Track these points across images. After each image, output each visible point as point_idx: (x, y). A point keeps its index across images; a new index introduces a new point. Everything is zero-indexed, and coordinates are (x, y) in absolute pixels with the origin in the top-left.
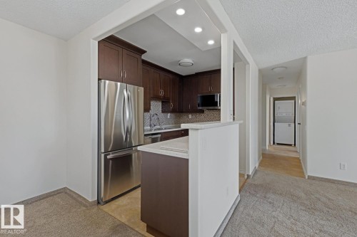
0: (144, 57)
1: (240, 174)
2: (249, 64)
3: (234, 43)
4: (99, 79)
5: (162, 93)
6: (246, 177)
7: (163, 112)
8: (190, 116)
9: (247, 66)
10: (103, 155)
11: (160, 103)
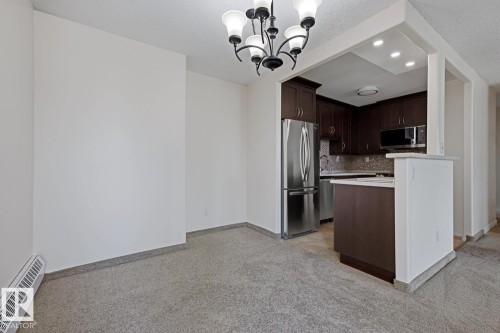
0: (319, 92)
1: (455, 237)
2: (468, 81)
3: (446, 60)
4: (283, 119)
5: (332, 131)
6: (465, 239)
7: (331, 154)
8: (367, 159)
9: (466, 85)
10: (286, 192)
11: (328, 144)
